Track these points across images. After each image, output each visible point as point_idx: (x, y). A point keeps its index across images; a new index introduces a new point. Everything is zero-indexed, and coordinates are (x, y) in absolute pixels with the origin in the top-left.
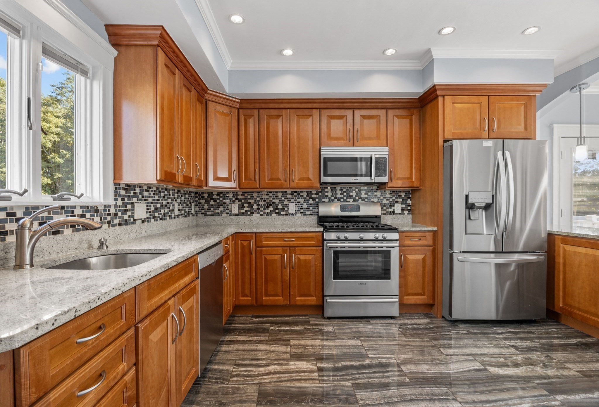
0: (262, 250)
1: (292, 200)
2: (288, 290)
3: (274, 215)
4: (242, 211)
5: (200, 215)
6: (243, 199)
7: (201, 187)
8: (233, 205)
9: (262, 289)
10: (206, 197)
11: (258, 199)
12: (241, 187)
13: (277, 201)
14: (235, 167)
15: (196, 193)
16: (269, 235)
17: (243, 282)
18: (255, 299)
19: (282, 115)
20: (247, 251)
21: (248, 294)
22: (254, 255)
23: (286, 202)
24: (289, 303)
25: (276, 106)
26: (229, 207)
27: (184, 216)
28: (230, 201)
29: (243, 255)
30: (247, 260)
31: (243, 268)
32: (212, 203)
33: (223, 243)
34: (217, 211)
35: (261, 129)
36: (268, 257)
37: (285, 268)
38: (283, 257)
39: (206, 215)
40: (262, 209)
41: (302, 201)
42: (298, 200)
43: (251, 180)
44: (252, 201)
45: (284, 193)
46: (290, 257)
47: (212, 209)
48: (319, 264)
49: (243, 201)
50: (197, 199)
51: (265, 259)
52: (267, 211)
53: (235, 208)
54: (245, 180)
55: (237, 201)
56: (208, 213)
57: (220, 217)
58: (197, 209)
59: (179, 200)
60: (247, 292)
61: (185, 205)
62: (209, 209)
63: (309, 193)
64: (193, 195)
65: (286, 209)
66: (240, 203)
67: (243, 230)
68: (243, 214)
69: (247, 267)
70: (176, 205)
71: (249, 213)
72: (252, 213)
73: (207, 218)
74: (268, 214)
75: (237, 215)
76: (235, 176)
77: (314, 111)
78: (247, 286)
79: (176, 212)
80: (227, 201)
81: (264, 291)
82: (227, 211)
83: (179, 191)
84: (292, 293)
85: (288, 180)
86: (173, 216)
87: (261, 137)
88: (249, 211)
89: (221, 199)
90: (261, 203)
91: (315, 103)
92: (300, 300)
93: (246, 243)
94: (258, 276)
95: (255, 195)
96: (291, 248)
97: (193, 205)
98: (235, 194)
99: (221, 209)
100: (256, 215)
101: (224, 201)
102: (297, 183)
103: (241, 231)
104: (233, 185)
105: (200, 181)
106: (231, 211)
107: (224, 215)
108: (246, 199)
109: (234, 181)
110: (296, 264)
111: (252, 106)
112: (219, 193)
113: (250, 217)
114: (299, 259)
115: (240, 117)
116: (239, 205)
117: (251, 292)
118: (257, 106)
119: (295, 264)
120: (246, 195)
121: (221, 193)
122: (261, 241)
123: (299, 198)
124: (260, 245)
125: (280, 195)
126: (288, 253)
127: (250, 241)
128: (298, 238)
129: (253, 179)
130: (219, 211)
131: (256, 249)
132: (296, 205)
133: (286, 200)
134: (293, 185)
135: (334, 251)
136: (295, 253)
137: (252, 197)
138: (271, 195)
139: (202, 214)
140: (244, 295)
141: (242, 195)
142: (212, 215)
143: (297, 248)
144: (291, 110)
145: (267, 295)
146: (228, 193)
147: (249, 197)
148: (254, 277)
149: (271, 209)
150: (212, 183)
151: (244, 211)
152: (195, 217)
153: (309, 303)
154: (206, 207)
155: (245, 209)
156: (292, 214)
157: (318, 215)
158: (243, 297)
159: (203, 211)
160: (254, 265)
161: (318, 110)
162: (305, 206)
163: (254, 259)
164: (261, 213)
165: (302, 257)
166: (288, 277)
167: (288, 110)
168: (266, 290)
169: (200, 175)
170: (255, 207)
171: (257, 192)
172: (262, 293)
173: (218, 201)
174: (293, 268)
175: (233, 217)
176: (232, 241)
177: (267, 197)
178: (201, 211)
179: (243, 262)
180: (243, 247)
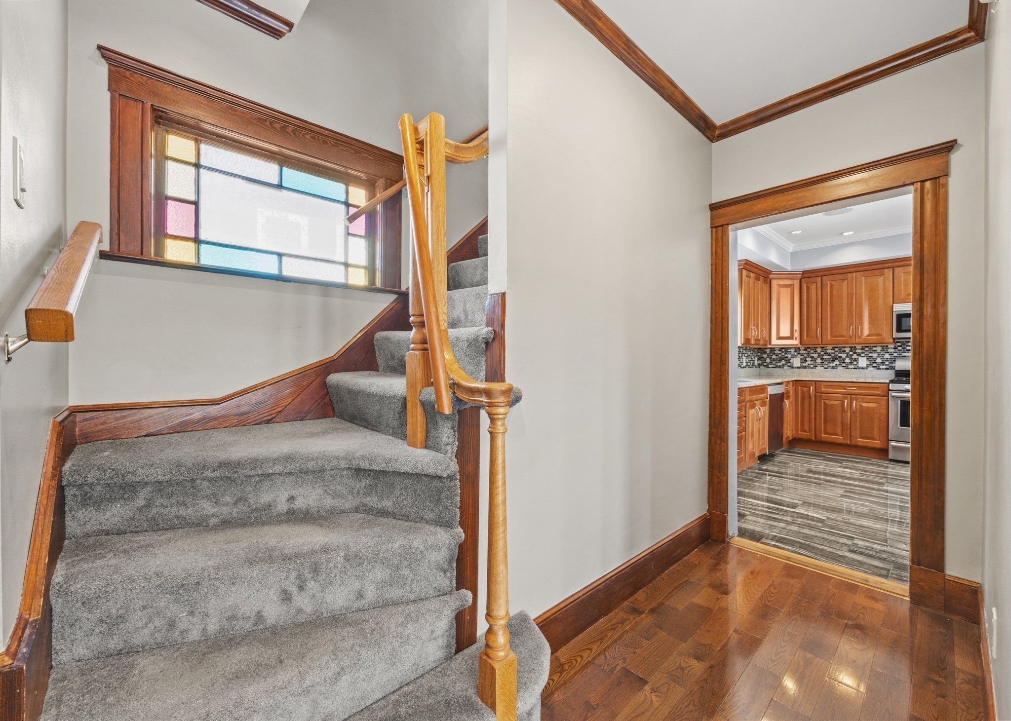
0: (821, 396)
1: (863, 355)
2: (849, 432)
3: (840, 368)
4: (804, 364)
5: (762, 367)
6: (805, 354)
7: (766, 345)
8: (795, 359)
9: (821, 428)
10: (768, 352)
11: (822, 353)
12: (803, 343)
13: (844, 356)
14: (796, 327)
15: (759, 349)
16: (829, 383)
17: (803, 420)
18: (813, 435)
19: (847, 279)
20: (806, 395)
21: (807, 430)
22: (813, 399)
23: (855, 356)
24: (849, 443)
25: (841, 271)
26: (791, 361)
27: (749, 367)
28: (792, 355)
29: (803, 398)
30: (807, 402)
31: (803, 409)
32: (774, 357)
33: (784, 385)
34: (779, 364)
35: (824, 294)
36: (827, 402)
37: (845, 412)
38: (843, 403)
39: (768, 367)
40: (826, 363)
41: (875, 355)
42: (870, 355)
43: (813, 337)
44: (815, 356)
45: (853, 349)
46: (851, 404)
47: (774, 362)
48: (884, 411)
49: (805, 355)
50: (759, 354)
51: (825, 403)
52: (831, 365)
53: (797, 362)
54: (807, 337)
55: (799, 355)
56: (770, 366)
57: (782, 369)
58: (760, 362)
59: (746, 355)
60: (806, 428)
61: (750, 359)
62: (771, 363)
63: (885, 348)
64: (756, 351)
65: (855, 363)
66: (803, 357)
67: (803, 379)
68: (805, 367)
69: (806, 408)
70: (744, 358)
71: (812, 366)
72: (815, 366)
73: (769, 370)
74: (833, 367)
75: (798, 368)
76: (797, 334)
77: (886, 270)
78: (806, 423)
79: (744, 364)
80: (789, 356)
81: (823, 429)
82: (789, 364)
83: (746, 348)
84: (853, 435)
85: (854, 336)
86: (742, 366)
87: (824, 300)
88: (812, 364)
89: (783, 354)
90: (825, 357)
91: (887, 263)
92: (861, 441)
93: (805, 389)
94: (817, 417)
95: (819, 350)
96: (852, 396)
97: (756, 358)
98: (797, 349)
99: (783, 362)
100: (819, 368)
101: (786, 355)
102: (864, 339)
103: (801, 379)
104: (795, 342)
105: (765, 340)
106: (793, 364)
107: (786, 367)
108: (808, 354)
109: (796, 339)
110: (858, 410)
111: (814, 275)
112: (781, 349)
113: (814, 370)
114: (861, 406)
115: (802, 285)
116: (801, 359)
117: (810, 429)
118: (820, 274)
119: (856, 409)
120: (809, 350)
121: (783, 348)
122: (821, 388)
123: (872, 353)
124: (819, 391)
125: (847, 350)
126: (849, 400)
127: (810, 388)
128: (859, 388)
129: (815, 337)
130: (781, 364)
131: (815, 395)
132: (868, 359)
133: (855, 355)
134: (861, 341)
135: (901, 401)
136: (857, 400)
137: (816, 352)
138: (836, 349)
139: (764, 366)
140: (803, 431)
141: (805, 350)
142: (773, 367)
143: (859, 396)
144: (858, 273)
145: (826, 433)
146: (790, 348)
147: (812, 352)
148: (813, 417)
149: (837, 362)
150: (775, 342)
151: (806, 364)
152: (758, 369)
153: (872, 445)
154: (768, 360)
155: (808, 363)
156: (863, 368)
157: (894, 369)
158: (803, 432)
159: (765, 364)
160: (813, 407)
161: (891, 269)
162: (879, 360)
163: (814, 402)
164: (826, 366)
165: (865, 405)
166: (849, 420)
167: (854, 274)
168: (825, 429)
169: (766, 337)
170: (819, 361)
171: (821, 348)
172: (821, 431)
173: (780, 356)
174: (854, 413)
175: (794, 369)
176: (793, 386)
177: (833, 351)
178: (763, 363)
179: (803, 404)
180: (803, 392)
